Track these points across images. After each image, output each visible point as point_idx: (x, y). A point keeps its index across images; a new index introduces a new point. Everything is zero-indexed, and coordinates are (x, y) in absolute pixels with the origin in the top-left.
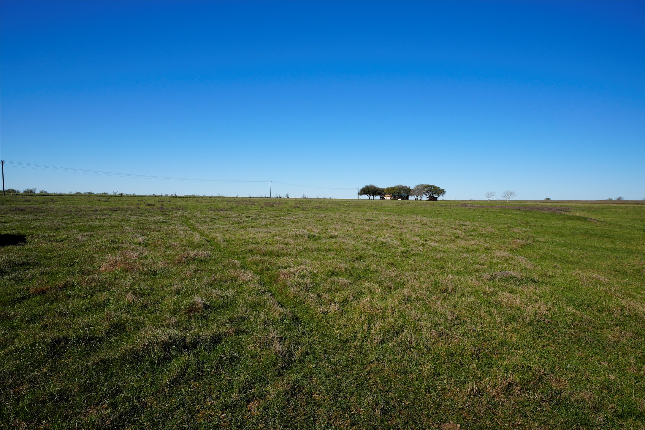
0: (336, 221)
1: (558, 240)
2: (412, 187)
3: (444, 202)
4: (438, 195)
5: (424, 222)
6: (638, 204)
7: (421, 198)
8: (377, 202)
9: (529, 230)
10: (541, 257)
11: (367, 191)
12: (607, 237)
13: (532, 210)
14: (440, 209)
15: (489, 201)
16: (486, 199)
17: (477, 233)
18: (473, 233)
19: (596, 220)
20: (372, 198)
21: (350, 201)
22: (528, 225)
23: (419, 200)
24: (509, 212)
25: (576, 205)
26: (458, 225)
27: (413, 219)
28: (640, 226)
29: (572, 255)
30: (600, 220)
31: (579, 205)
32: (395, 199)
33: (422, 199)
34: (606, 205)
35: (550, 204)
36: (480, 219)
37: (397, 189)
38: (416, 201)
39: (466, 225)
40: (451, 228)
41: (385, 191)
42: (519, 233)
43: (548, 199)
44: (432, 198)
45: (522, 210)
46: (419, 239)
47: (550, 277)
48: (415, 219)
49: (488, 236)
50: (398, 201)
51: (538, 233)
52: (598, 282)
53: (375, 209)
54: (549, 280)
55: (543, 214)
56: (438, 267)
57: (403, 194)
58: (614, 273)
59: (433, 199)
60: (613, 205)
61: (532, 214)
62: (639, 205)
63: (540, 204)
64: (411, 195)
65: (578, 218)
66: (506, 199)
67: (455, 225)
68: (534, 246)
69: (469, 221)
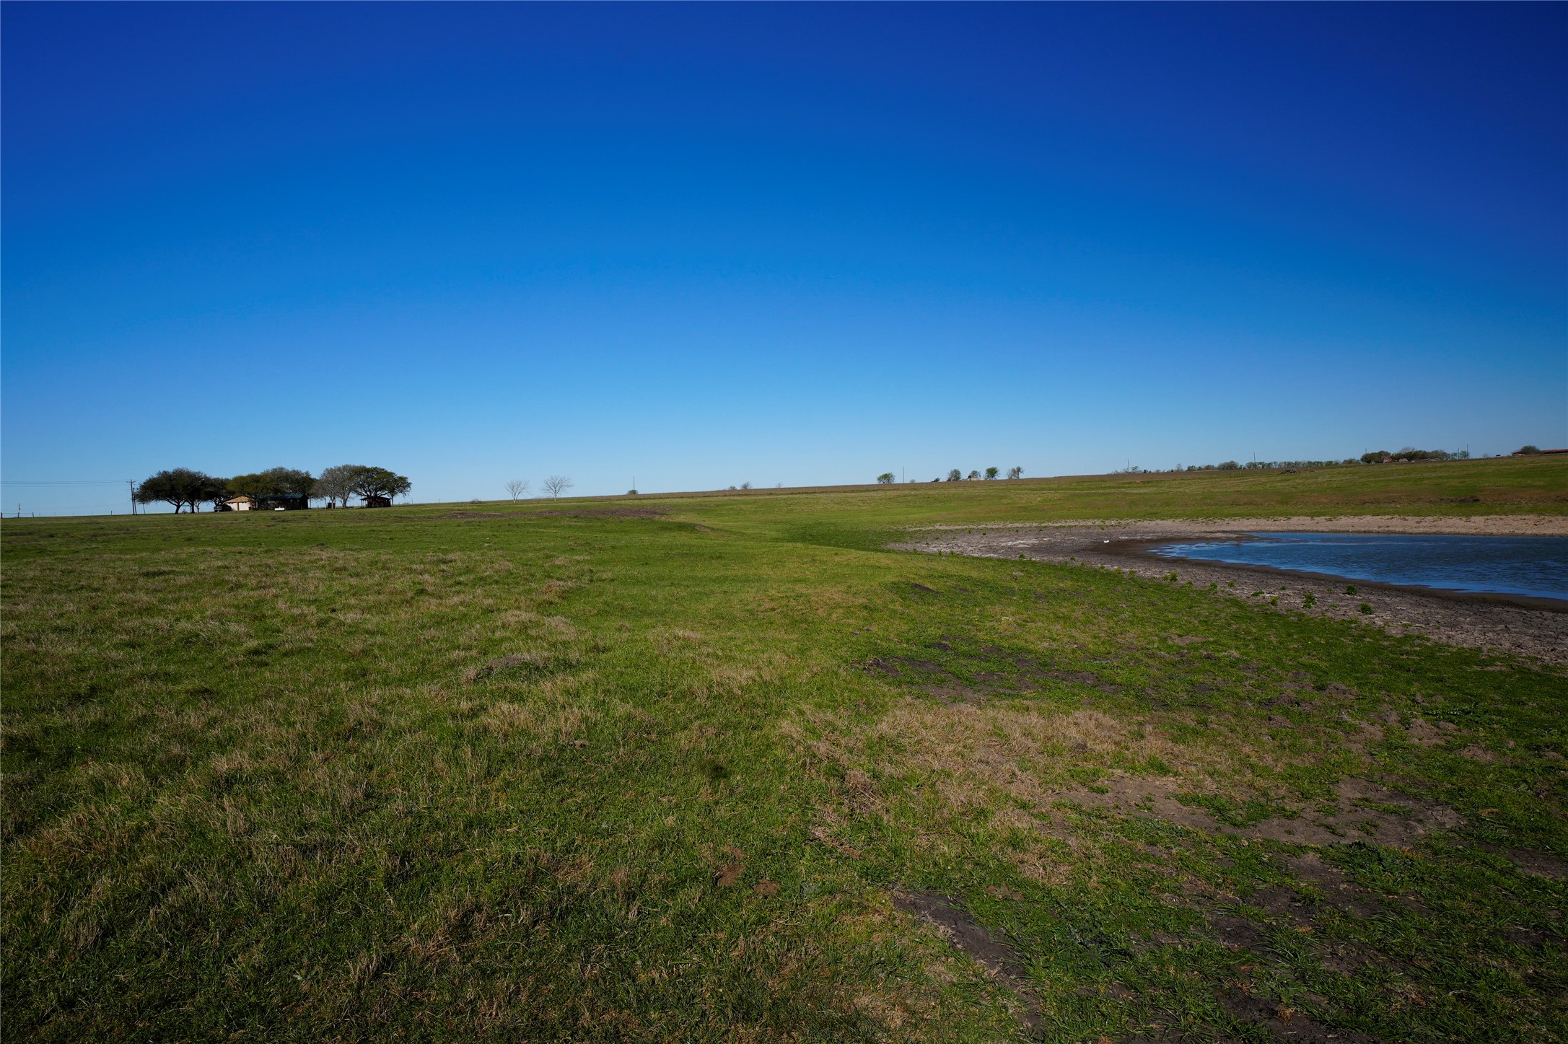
0: (23, 588)
1: (636, 573)
2: (316, 474)
3: (409, 508)
4: (393, 492)
5: (340, 564)
6: (771, 494)
7: (345, 503)
8: (204, 519)
9: (588, 558)
10: (599, 613)
11: (168, 487)
12: (718, 558)
13: (602, 516)
14: (393, 526)
15: (517, 501)
16: (508, 496)
17: (472, 577)
18: (462, 579)
19: (708, 527)
20: (186, 507)
21: (100, 520)
22: (588, 549)
23: (338, 508)
24: (556, 524)
25: (680, 501)
26: (430, 563)
27: (307, 558)
28: (771, 533)
29: (654, 599)
30: (717, 527)
31: (684, 501)
32: (267, 509)
33: (348, 505)
34: (726, 498)
35: (636, 502)
36: (486, 545)
37: (268, 480)
38: (330, 511)
39: (451, 561)
40: (410, 571)
41: (230, 488)
42: (566, 567)
43: (634, 492)
44: (375, 502)
45: (582, 518)
46: (313, 609)
47: (605, 650)
48: (314, 558)
49: (497, 582)
50: (274, 514)
51: (603, 563)
52: (687, 644)
53: (190, 539)
54: (603, 656)
55: (621, 522)
56: (349, 675)
57: (291, 494)
58: (717, 622)
59: (379, 503)
60: (736, 498)
61: (600, 524)
62: (772, 497)
63: (618, 502)
64: (316, 496)
65: (682, 527)
66: (551, 495)
67: (422, 562)
68: (588, 590)
69: (462, 550)
